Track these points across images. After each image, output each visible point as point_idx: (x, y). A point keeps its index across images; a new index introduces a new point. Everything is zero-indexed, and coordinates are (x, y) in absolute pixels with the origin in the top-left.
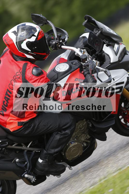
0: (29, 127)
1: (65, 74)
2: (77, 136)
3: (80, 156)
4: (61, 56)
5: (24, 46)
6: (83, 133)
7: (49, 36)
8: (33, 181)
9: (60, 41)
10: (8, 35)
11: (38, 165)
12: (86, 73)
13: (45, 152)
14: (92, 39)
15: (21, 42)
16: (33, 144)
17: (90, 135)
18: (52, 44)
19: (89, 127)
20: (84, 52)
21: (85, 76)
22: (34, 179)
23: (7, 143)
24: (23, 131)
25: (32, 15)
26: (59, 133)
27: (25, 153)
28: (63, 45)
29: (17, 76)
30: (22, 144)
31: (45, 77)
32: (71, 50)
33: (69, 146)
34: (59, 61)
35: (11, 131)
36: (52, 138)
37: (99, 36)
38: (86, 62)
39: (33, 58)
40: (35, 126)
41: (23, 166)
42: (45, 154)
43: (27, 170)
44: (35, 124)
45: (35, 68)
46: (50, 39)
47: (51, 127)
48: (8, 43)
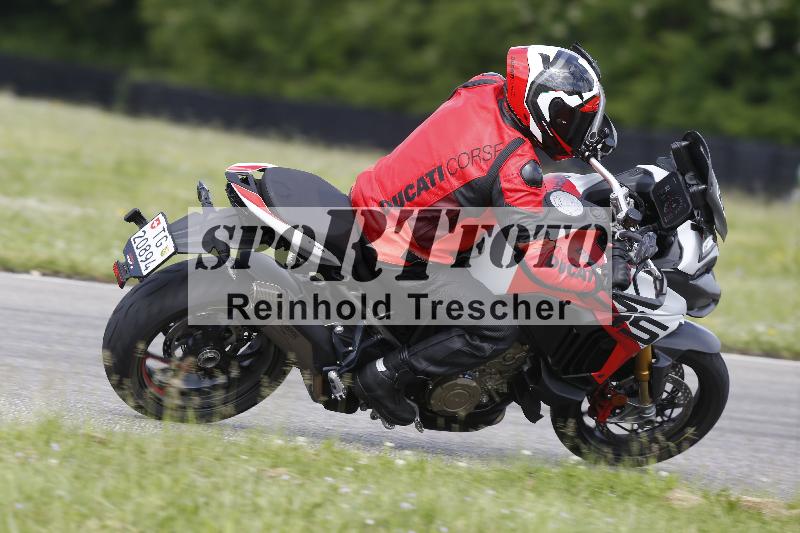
4: (571, 177)
5: (544, 101)
6: (500, 373)
8: (335, 397)
9: (596, 145)
10: (526, 51)
14: (667, 188)
17: (509, 388)
19: (521, 370)
22: (342, 393)
26: (468, 337)
28: (597, 158)
29: (484, 152)
32: (602, 178)
33: (456, 379)
34: (562, 183)
38: (632, 229)
39: (540, 139)
41: (342, 349)
42: (403, 360)
43: (343, 364)
45: (534, 164)
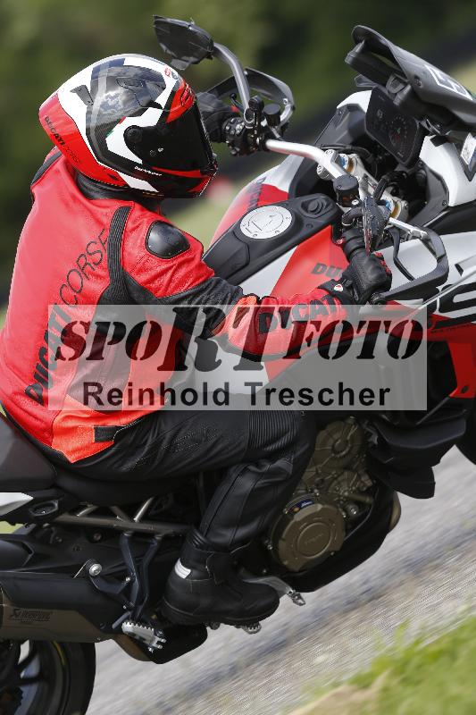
0: (136, 447)
1: (275, 246)
2: (323, 481)
3: (335, 552)
4: (264, 179)
5: (116, 143)
6: (347, 468)
7: (221, 101)
8: (153, 648)
9: (259, 123)
10: (56, 100)
11: (172, 586)
12: (352, 245)
13: (199, 538)
14: (380, 114)
15: (107, 128)
16: (155, 509)
17: (371, 478)
18: (233, 132)
19: (370, 445)
20: (351, 163)
21: (349, 257)
22: (157, 639)
23: (56, 505)
24: (114, 460)
25: (156, 23)
26: (252, 468)
27: (126, 540)
28: (274, 138)
29: (90, 254)
30: (115, 509)
31: (196, 262)
32: (302, 159)
33: (292, 516)
34: (255, 197)
35: (72, 459)
36: (224, 488)
37: (403, 104)
38: (355, 203)
39: (152, 189)
40: (162, 441)
41: (118, 589)
42: (201, 547)
43: (132, 604)
44: (158, 434)
45: (160, 228)
46: (225, 114)
47: (219, 447)
48: (57, 132)
